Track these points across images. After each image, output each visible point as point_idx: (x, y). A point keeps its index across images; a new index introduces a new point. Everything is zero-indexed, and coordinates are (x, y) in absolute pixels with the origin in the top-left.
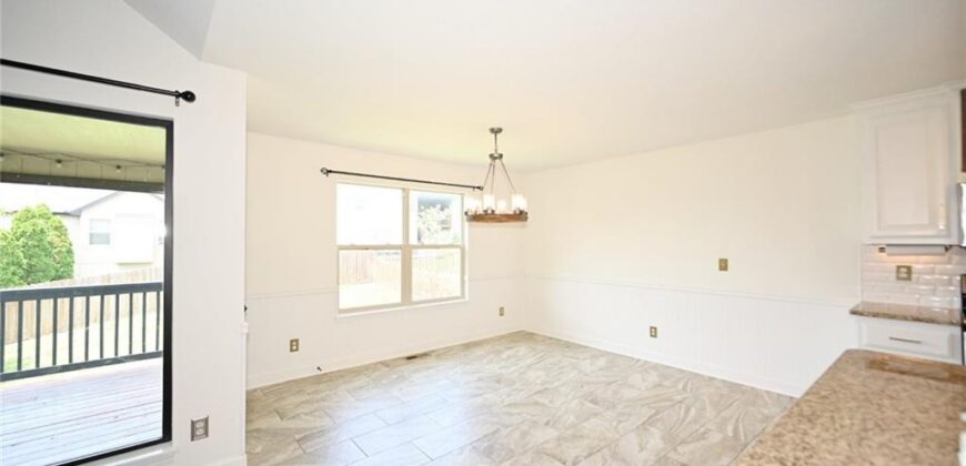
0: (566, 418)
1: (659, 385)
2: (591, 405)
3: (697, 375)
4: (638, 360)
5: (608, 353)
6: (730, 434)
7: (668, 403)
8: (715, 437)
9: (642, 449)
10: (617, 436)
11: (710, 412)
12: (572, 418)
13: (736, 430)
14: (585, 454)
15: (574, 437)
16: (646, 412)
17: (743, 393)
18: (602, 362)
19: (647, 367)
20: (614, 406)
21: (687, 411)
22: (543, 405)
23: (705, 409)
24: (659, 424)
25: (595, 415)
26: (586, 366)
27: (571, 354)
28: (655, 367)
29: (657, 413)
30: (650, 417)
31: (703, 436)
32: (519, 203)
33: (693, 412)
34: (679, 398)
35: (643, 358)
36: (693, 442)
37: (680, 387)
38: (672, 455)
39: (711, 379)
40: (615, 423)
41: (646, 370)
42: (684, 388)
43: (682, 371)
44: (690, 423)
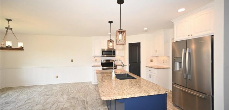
0: (41, 101)
1: (61, 87)
2: (47, 97)
3: (67, 83)
4: (53, 84)
5: (44, 85)
6: (77, 90)
7: (64, 90)
8: (75, 92)
9: (64, 99)
10: (57, 99)
11: (72, 89)
12: (43, 101)
13: (78, 89)
14: (52, 105)
15: (47, 104)
16: (61, 93)
17: (76, 84)
18: (43, 87)
19: (56, 85)
20: (53, 95)
21: (69, 90)
22: (32, 102)
23: (71, 88)
24: (64, 94)
25: (49, 98)
26: (39, 89)
27: (31, 88)
28: (58, 85)
29: (63, 92)
30: (62, 94)
31: (73, 92)
32: (20, 45)
33: (70, 89)
34: (66, 88)
35: (54, 84)
36: (72, 94)
37: (65, 86)
38: (70, 97)
39: (70, 83)
40: (55, 97)
41: (56, 86)
42: (66, 86)
43: (64, 84)
44: (70, 91)
